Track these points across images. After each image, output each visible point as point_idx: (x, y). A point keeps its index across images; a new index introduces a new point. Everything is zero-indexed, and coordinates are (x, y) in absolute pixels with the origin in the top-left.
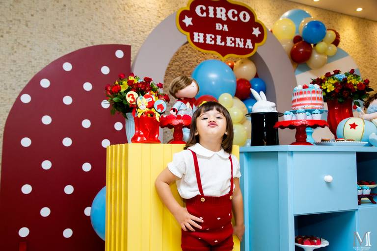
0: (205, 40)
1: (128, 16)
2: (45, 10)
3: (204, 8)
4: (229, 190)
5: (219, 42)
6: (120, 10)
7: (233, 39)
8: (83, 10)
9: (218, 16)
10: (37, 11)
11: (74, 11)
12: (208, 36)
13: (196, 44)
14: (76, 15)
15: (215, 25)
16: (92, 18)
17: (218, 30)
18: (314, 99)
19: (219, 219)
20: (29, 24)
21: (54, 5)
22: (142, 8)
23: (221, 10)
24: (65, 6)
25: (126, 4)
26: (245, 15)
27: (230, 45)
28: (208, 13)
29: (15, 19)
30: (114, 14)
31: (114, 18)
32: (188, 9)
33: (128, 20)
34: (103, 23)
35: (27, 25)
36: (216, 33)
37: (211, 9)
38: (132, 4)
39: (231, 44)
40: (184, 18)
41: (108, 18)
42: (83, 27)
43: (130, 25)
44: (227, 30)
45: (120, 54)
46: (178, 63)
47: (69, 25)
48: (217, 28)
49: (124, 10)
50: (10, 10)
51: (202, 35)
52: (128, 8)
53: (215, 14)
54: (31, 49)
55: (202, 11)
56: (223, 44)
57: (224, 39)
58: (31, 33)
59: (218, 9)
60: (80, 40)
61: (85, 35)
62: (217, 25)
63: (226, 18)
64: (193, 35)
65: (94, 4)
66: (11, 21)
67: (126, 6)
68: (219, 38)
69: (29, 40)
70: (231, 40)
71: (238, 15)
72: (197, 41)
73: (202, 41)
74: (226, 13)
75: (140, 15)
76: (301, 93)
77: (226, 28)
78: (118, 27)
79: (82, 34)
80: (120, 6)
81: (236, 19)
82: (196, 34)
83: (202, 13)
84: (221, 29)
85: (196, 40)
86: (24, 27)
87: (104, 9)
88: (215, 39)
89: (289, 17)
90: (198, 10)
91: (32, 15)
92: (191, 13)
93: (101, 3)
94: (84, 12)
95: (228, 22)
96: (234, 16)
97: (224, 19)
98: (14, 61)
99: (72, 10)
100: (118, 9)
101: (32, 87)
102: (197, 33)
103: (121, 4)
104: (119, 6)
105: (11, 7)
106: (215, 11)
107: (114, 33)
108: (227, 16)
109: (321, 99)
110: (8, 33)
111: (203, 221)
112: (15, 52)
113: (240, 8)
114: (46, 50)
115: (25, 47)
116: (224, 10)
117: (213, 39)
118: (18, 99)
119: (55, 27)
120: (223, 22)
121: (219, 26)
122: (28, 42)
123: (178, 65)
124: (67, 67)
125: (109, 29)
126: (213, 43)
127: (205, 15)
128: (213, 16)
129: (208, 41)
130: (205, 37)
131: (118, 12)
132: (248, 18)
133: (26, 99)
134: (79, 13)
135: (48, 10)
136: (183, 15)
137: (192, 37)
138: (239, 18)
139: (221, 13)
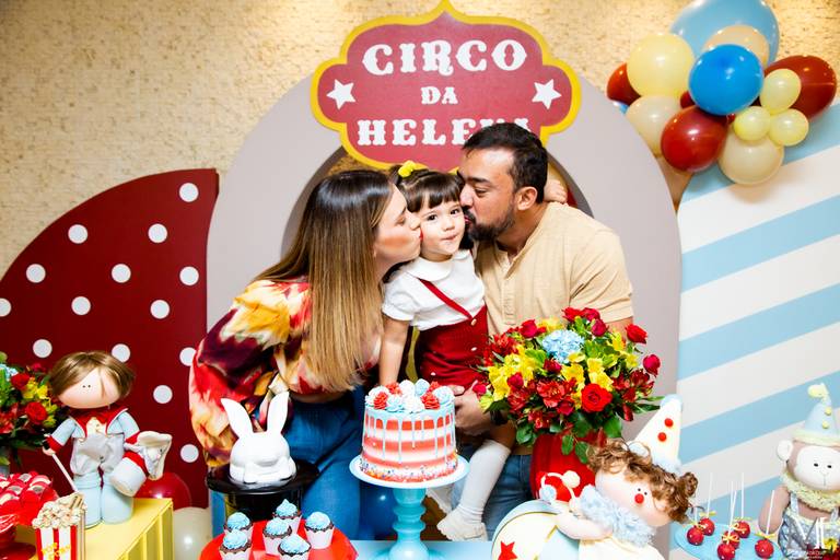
0: (389, 136)
1: (270, 71)
2: (95, 89)
3: (388, 50)
5: (429, 138)
6: (251, 61)
7: (472, 124)
8: (170, 75)
9: (429, 66)
10: (81, 94)
11: (151, 81)
12: (399, 125)
13: (363, 150)
14: (156, 90)
15: (421, 93)
16: (190, 90)
17: (427, 106)
20: (68, 124)
21: (110, 76)
22: (302, 47)
23: (438, 50)
24: (133, 72)
25: (265, 44)
26: (509, 50)
28: (398, 64)
29: (40, 119)
30: (236, 72)
31: (237, 84)
33: (269, 81)
34: (213, 99)
35: (63, 128)
37: (407, 49)
38: (278, 41)
40: (332, 88)
41: (224, 84)
42: (170, 114)
43: (273, 94)
44: (453, 100)
45: (189, 193)
47: (142, 115)
48: (425, 100)
49: (261, 59)
50: (32, 99)
51: (380, 125)
52: (268, 53)
53: (419, 61)
54: (73, 176)
55: (382, 60)
56: (442, 140)
58: (72, 143)
59: (428, 47)
60: (166, 144)
61: (175, 131)
62: (425, 91)
63: (451, 69)
64: (357, 128)
65: (193, 57)
66: (35, 124)
67: (264, 50)
68: (430, 125)
69: (68, 157)
70: (466, 127)
71: (488, 55)
72: (368, 143)
73: (380, 140)
74: (453, 55)
75: (298, 66)
77: (451, 96)
78: (247, 102)
79: (169, 129)
80: (251, 51)
81: (482, 65)
82: (363, 125)
83: (381, 65)
85: (364, 140)
86: (60, 133)
87: (214, 65)
88: (419, 132)
90: (370, 61)
91: (72, 105)
93: (208, 52)
94: (171, 81)
95: (459, 78)
96: (476, 56)
97: (446, 70)
99: (147, 80)
100: (245, 59)
102: (368, 123)
103: (253, 47)
104: (247, 52)
105: (34, 95)
106: (419, 53)
107: (238, 117)
108: (454, 62)
110: (31, 148)
112: (46, 185)
113: (492, 33)
115: (63, 172)
116: (446, 46)
117: (412, 132)
119: (114, 123)
121: (429, 95)
122: (67, 161)
124: (78, 234)
125: (228, 111)
126: (412, 141)
127: (389, 68)
128: (413, 69)
129: (398, 140)
130: (389, 130)
131: (247, 67)
132: (520, 55)
134: (162, 83)
135: (100, 88)
136: (328, 78)
137: (353, 135)
138: (490, 61)
139: (437, 56)
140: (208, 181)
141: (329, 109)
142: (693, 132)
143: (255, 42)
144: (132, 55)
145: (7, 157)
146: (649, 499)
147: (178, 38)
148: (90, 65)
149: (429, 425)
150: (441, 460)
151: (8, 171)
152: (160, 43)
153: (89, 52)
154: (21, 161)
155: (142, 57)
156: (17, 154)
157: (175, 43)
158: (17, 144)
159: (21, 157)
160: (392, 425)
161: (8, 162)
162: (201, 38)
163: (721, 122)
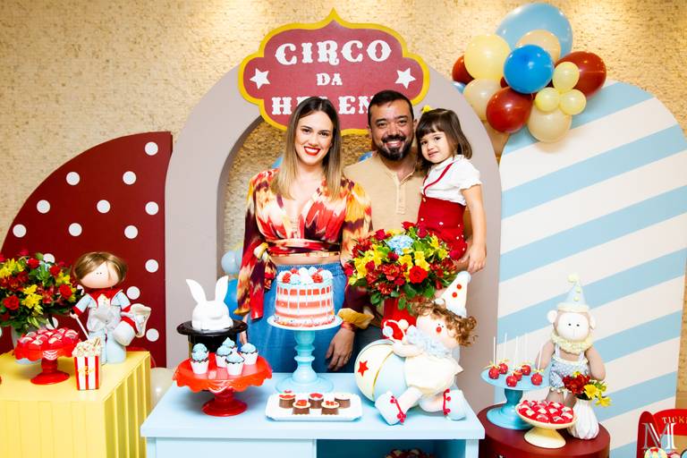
0: (294, 108)
1: (208, 60)
2: (80, 73)
3: (293, 48)
6: (194, 53)
7: (353, 99)
8: (135, 63)
9: (322, 59)
10: (70, 77)
11: (121, 67)
12: (301, 100)
13: (275, 118)
14: (125, 74)
15: (316, 78)
16: (149, 74)
17: (321, 87)
20: (61, 100)
21: (91, 64)
22: (231, 42)
23: (328, 47)
24: (108, 61)
25: (204, 39)
26: (379, 47)
27: (347, 113)
28: (300, 57)
29: (41, 95)
30: (183, 60)
31: (184, 69)
32: (262, 55)
33: (207, 67)
34: (166, 80)
35: (57, 102)
37: (307, 47)
38: (214, 38)
39: (348, 109)
40: (254, 74)
41: (174, 69)
42: (135, 91)
43: (210, 76)
44: (339, 83)
45: (152, 149)
47: (115, 92)
48: (320, 83)
49: (201, 51)
50: (36, 82)
51: (287, 100)
52: (206, 47)
53: (315, 55)
54: (64, 137)
55: (289, 55)
58: (64, 113)
59: (322, 45)
60: (132, 113)
61: (139, 104)
62: (319, 77)
63: (338, 61)
64: (272, 103)
65: (152, 49)
66: (37, 99)
67: (203, 44)
69: (61, 123)
70: (349, 101)
71: (364, 51)
72: (279, 113)
73: (288, 111)
74: (339, 51)
75: (228, 56)
77: (337, 79)
78: (190, 82)
79: (134, 103)
80: (194, 44)
81: (360, 58)
82: (276, 100)
83: (288, 58)
84: (327, 82)
85: (276, 111)
86: (55, 105)
87: (167, 56)
90: (280, 55)
91: (64, 85)
93: (162, 46)
94: (135, 67)
95: (344, 67)
96: (355, 52)
97: (334, 61)
98: (45, 158)
99: (118, 67)
100: (190, 51)
102: (279, 99)
103: (195, 42)
104: (191, 46)
105: (37, 78)
106: (315, 50)
107: (184, 93)
108: (340, 56)
110: (34, 116)
112: (45, 144)
114: (85, 136)
115: (57, 134)
116: (334, 45)
118: (11, 232)
119: (94, 98)
121: (322, 79)
122: (60, 126)
124: (73, 178)
125: (177, 89)
127: (294, 60)
128: (311, 61)
130: (294, 103)
131: (190, 56)
132: (387, 51)
133: (20, 231)
134: (129, 68)
135: (84, 73)
136: (251, 67)
137: (269, 108)
138: (366, 55)
139: (328, 52)
140: (165, 140)
141: (251, 89)
142: (509, 106)
143: (197, 38)
144: (107, 49)
145: (17, 124)
146: (444, 330)
147: (140, 36)
148: (77, 56)
149: (316, 292)
150: (324, 315)
151: (18, 134)
152: (128, 39)
153: (76, 47)
154: (26, 126)
155: (114, 50)
156: (25, 121)
157: (138, 40)
158: (24, 114)
159: (27, 123)
160: (293, 292)
161: (17, 127)
162: (158, 35)
163: (528, 98)
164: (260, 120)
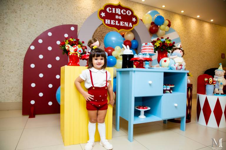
0: (110, 23)
2: (42, 10)
3: (111, 9)
4: (105, 84)
5: (117, 24)
7: (123, 23)
8: (59, 9)
9: (117, 12)
10: (39, 10)
11: (55, 10)
12: (112, 21)
14: (56, 12)
15: (115, 16)
16: (63, 13)
17: (117, 19)
18: (149, 49)
19: (100, 96)
20: (36, 16)
21: (46, 8)
22: (85, 8)
23: (118, 10)
24: (51, 8)
25: (78, 7)
26: (129, 12)
27: (122, 25)
28: (112, 11)
29: (30, 14)
30: (72, 11)
31: (72, 13)
32: (103, 9)
33: (78, 13)
34: (67, 15)
35: (35, 16)
36: (116, 20)
38: (80, 7)
40: (101, 13)
41: (70, 13)
42: (58, 17)
43: (79, 16)
44: (121, 18)
45: (73, 29)
46: (100, 33)
47: (52, 16)
48: (116, 18)
49: (77, 9)
50: (28, 10)
51: (109, 20)
53: (115, 11)
54: (36, 27)
55: (110, 10)
56: (119, 25)
57: (119, 23)
58: (36, 20)
59: (117, 9)
60: (57, 22)
62: (116, 16)
65: (64, 7)
66: (28, 15)
67: (78, 8)
68: (117, 22)
69: (36, 23)
71: (126, 12)
72: (107, 23)
73: (109, 23)
74: (121, 11)
75: (84, 12)
76: (144, 46)
77: (120, 18)
78: (74, 17)
79: (58, 20)
81: (125, 14)
82: (106, 20)
83: (110, 11)
85: (106, 23)
86: (34, 17)
87: (68, 9)
88: (115, 23)
89: (150, 14)
90: (108, 10)
91: (37, 12)
92: (104, 11)
93: (67, 6)
96: (124, 12)
97: (120, 14)
98: (29, 32)
99: (54, 10)
100: (74, 9)
101: (35, 43)
104: (74, 7)
106: (115, 10)
107: (72, 19)
108: (121, 12)
109: (153, 49)
110: (27, 20)
111: (93, 97)
112: (30, 28)
113: (127, 9)
114: (42, 27)
115: (34, 25)
116: (120, 10)
118: (29, 48)
119: (46, 17)
120: (119, 15)
121: (117, 17)
123: (100, 34)
124: (50, 34)
125: (70, 18)
126: (114, 24)
127: (111, 12)
128: (114, 12)
129: (112, 23)
130: (111, 21)
131: (74, 10)
133: (33, 48)
134: (57, 10)
135: (43, 10)
136: (101, 12)
137: (105, 22)
138: (126, 13)
139: (118, 11)
140: (76, 27)
142: (154, 28)
143: (76, 6)
144: (51, 4)
145: (21, 21)
147: (61, 3)
148: (42, 5)
151: (21, 24)
152: (57, 3)
153: (42, 3)
155: (53, 5)
156: (24, 20)
157: (60, 4)
158: (24, 19)
159: (24, 21)
161: (21, 22)
162: (65, 3)
164: (103, 24)
